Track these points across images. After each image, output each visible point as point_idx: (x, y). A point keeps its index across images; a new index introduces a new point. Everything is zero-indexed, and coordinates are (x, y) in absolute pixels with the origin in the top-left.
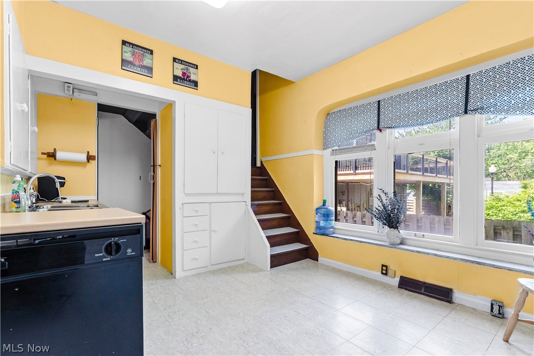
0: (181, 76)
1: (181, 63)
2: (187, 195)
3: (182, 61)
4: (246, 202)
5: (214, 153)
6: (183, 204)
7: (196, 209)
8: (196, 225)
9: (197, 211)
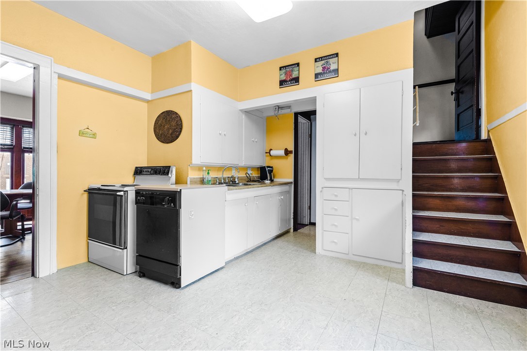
0: (322, 71)
1: (322, 60)
2: (326, 179)
3: (321, 58)
4: (403, 191)
5: (355, 135)
6: (323, 188)
7: (336, 194)
8: (336, 210)
9: (336, 196)
